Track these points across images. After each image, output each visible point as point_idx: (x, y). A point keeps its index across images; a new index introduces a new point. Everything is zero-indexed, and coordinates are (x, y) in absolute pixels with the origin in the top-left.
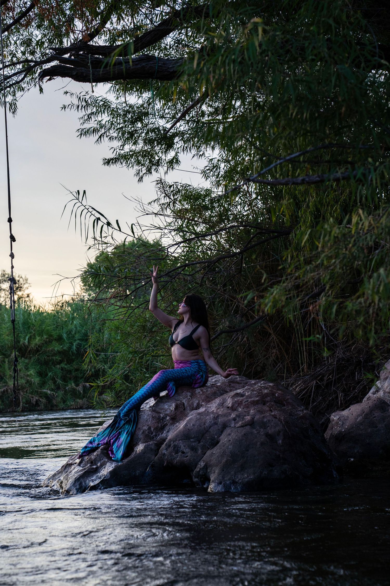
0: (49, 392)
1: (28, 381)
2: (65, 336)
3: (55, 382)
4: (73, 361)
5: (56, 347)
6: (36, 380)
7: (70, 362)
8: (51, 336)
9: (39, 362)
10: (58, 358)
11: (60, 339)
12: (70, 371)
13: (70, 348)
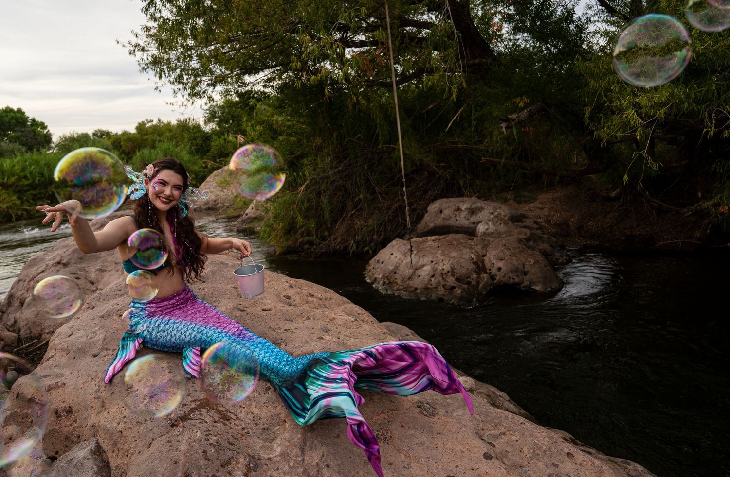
0: (28, 208)
1: (13, 204)
2: (28, 175)
3: (29, 202)
4: (36, 189)
5: (26, 182)
6: (18, 202)
7: (35, 189)
8: (19, 176)
9: (15, 192)
10: (27, 188)
11: (25, 177)
12: (35, 195)
13: (33, 181)
